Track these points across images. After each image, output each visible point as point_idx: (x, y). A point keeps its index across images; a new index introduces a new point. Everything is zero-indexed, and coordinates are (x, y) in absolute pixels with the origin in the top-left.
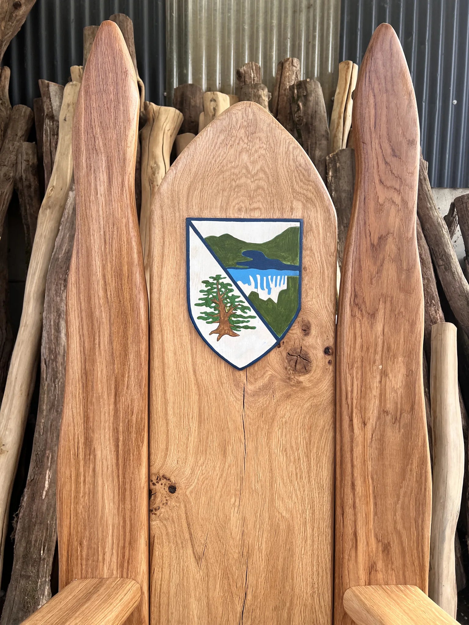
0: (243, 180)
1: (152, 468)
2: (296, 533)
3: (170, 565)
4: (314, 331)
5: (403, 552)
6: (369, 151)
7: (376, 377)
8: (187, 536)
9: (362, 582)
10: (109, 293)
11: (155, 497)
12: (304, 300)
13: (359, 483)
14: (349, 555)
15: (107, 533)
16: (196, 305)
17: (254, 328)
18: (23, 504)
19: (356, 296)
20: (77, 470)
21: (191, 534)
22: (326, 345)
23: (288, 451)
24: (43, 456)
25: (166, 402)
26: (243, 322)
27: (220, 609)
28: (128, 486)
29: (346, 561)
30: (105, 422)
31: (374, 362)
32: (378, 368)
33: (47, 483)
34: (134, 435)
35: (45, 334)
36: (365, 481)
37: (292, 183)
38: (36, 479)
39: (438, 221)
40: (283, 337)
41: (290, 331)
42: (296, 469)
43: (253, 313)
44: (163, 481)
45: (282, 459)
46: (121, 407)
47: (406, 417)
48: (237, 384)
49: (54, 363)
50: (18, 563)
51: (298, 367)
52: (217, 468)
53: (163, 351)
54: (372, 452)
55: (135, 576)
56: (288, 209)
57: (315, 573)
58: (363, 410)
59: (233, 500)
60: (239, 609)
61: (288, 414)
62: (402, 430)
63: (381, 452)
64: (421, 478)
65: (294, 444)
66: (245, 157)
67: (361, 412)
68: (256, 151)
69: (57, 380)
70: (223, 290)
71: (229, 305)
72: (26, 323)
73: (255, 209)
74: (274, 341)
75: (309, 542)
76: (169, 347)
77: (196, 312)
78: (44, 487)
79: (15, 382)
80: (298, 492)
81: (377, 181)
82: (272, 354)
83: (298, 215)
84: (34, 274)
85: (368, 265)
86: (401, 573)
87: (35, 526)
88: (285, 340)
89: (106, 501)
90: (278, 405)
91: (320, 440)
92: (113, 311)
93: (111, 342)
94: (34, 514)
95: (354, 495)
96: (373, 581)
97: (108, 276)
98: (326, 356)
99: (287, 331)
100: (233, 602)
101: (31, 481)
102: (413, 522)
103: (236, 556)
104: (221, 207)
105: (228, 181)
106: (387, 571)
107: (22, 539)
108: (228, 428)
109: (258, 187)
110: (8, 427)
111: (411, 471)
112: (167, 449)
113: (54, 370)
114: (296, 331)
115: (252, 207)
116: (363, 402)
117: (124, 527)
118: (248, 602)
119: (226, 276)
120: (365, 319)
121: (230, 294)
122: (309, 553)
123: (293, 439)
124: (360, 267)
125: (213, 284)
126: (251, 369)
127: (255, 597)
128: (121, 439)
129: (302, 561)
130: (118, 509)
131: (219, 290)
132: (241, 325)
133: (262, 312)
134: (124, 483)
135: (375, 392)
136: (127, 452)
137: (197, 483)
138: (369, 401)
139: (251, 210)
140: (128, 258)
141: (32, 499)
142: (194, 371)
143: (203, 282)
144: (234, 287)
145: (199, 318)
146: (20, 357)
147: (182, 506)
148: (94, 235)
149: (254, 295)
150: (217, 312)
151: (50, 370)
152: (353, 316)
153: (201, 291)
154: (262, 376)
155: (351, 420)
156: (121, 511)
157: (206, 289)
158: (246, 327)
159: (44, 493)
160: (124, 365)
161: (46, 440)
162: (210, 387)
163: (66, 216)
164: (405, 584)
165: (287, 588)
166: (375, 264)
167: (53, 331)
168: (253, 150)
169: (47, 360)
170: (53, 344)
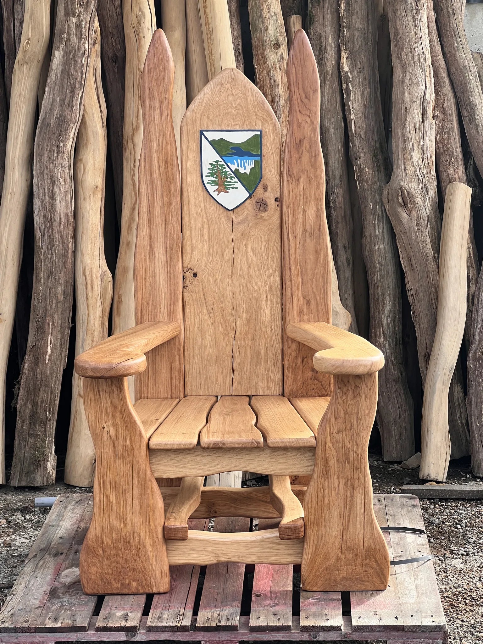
0: (230, 110)
1: (184, 264)
2: (262, 298)
3: (194, 317)
4: (269, 189)
5: (317, 303)
6: (294, 96)
7: (300, 212)
8: (203, 300)
9: (296, 321)
10: (161, 171)
11: (186, 279)
12: (263, 173)
13: (293, 268)
14: (289, 307)
15: (162, 298)
16: (206, 176)
17: (237, 188)
18: (24, 371)
19: (289, 170)
20: (146, 264)
21: (205, 299)
22: (276, 197)
23: (257, 253)
24: (44, 322)
25: (191, 229)
26: (231, 185)
27: (222, 340)
28: (172, 272)
29: (287, 310)
30: (160, 238)
31: (299, 205)
32: (301, 208)
33: (49, 348)
34: (175, 245)
35: (37, 202)
36: (296, 267)
37: (255, 111)
38: (38, 344)
39: (464, 65)
40: (253, 193)
41: (257, 190)
42: (261, 263)
43: (236, 180)
44: (190, 271)
45: (253, 258)
46: (168, 230)
47: (317, 232)
48: (229, 218)
49: (50, 231)
50: (25, 424)
51: (261, 208)
52: (219, 264)
53: (189, 202)
54: (300, 252)
55: (177, 320)
56: (254, 125)
57: (273, 320)
58: (294, 230)
59: (228, 281)
60: (232, 340)
61: (256, 234)
62: (315, 240)
63: (304, 251)
64: (325, 264)
65: (259, 250)
66: (230, 98)
67: (293, 231)
68: (236, 95)
69: (54, 248)
70: (220, 168)
71: (223, 176)
72: (12, 191)
73: (236, 125)
74: (249, 195)
75: (269, 302)
76: (192, 199)
77: (206, 180)
78: (47, 352)
79: (6, 251)
80: (262, 276)
81: (298, 111)
82: (247, 201)
83: (259, 128)
84: (17, 137)
85: (295, 154)
86: (316, 315)
87: (40, 388)
88: (254, 194)
89: (161, 280)
90: (250, 229)
91: (273, 247)
92: (163, 180)
93: (162, 197)
94: (39, 377)
95: (291, 274)
96: (302, 320)
97: (161, 162)
98: (276, 202)
99: (255, 189)
100: (229, 337)
101: (33, 347)
102: (322, 288)
103: (230, 311)
104: (219, 124)
105: (222, 111)
106: (309, 314)
107: (27, 402)
108: (224, 242)
109: (238, 113)
110: (4, 297)
111: (320, 261)
112: (192, 254)
113: (50, 237)
114: (260, 189)
115: (235, 123)
116: (294, 226)
117: (171, 294)
118: (237, 337)
119: (222, 160)
120: (294, 182)
121: (224, 170)
122: (269, 309)
123: (259, 247)
124: (291, 156)
125: (215, 165)
126: (236, 211)
127: (240, 334)
128: (168, 247)
129: (265, 312)
130: (167, 285)
131: (218, 168)
132: (230, 186)
133: (241, 180)
134: (170, 271)
135: (300, 220)
136: (172, 254)
137: (208, 272)
138: (297, 225)
139: (234, 125)
140: (171, 153)
141: (36, 362)
142: (206, 212)
143: (210, 164)
144: (226, 166)
145: (207, 183)
146: (10, 226)
147: (200, 284)
148: (153, 141)
149: (237, 170)
150: (217, 180)
151: (46, 238)
152: (288, 181)
153: (208, 169)
154: (242, 214)
155: (288, 235)
156: (169, 286)
157: (211, 168)
158: (233, 188)
159: (47, 358)
160: (170, 208)
161: (46, 307)
162: (214, 220)
163: (54, 78)
164: (319, 321)
165: (258, 328)
166: (298, 153)
167: (47, 198)
168: (235, 94)
169: (42, 228)
170: (49, 212)
